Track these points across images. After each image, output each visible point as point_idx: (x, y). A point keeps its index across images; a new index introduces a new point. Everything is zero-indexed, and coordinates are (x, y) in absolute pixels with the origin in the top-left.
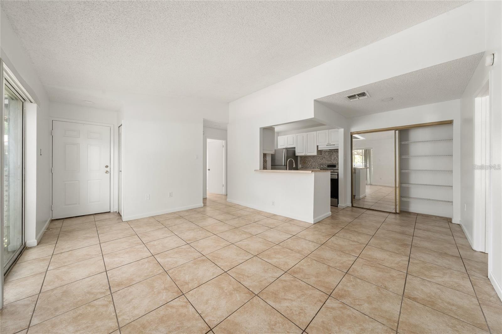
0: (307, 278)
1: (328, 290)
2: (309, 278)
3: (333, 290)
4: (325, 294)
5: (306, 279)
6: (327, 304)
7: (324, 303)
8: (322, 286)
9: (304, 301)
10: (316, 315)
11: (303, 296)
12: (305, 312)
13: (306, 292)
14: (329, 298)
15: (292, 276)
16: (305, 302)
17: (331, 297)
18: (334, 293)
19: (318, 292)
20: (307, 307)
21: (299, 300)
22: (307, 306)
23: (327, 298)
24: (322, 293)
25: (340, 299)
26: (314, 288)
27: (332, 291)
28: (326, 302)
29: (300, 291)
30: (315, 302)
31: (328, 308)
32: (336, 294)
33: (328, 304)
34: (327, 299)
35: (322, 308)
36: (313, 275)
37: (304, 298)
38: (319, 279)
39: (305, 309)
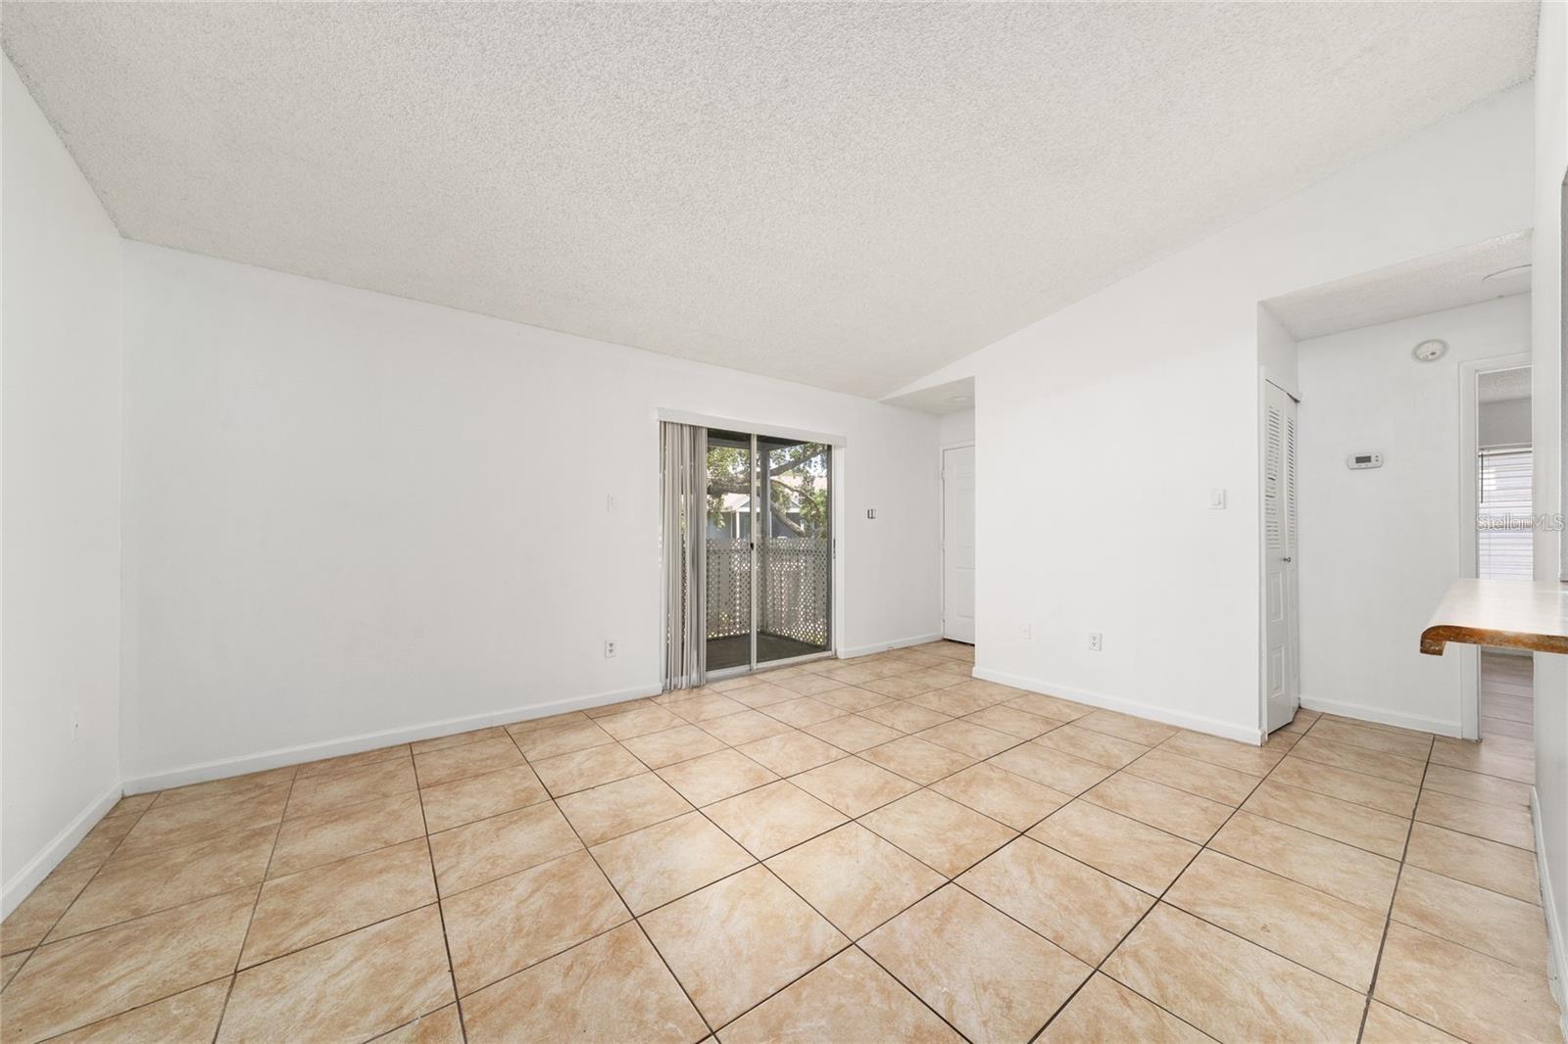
0: (572, 966)
1: (480, 1006)
2: (566, 975)
3: (463, 1026)
4: (473, 987)
5: (568, 963)
6: (443, 976)
7: (451, 971)
8: (505, 1000)
9: (499, 925)
10: (445, 936)
11: (514, 927)
12: (473, 915)
13: (522, 942)
14: (454, 995)
15: (606, 928)
16: (493, 925)
17: (450, 1001)
18: (453, 1024)
19: (495, 972)
20: (479, 925)
21: (510, 917)
22: (482, 926)
23: (460, 986)
24: (483, 982)
25: (420, 1024)
26: (519, 969)
27: (466, 1017)
28: (451, 976)
29: (535, 927)
30: (475, 948)
31: (434, 970)
32: (443, 1025)
33: (442, 980)
34: (455, 985)
35: (447, 958)
36: (575, 993)
37: (509, 929)
38: (540, 1006)
39: (477, 919)
